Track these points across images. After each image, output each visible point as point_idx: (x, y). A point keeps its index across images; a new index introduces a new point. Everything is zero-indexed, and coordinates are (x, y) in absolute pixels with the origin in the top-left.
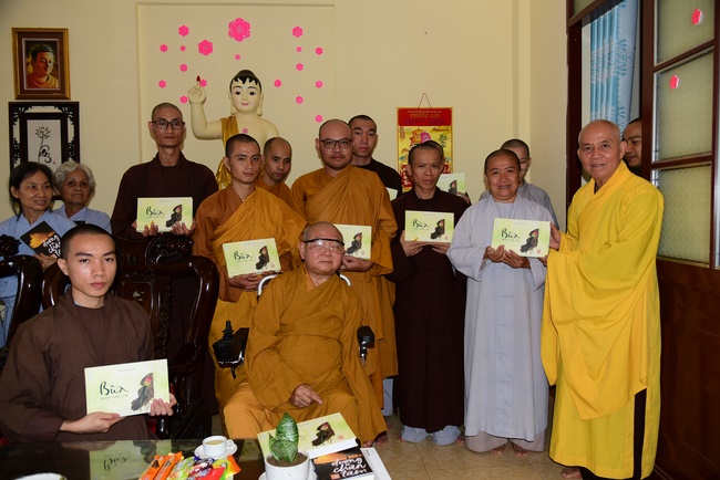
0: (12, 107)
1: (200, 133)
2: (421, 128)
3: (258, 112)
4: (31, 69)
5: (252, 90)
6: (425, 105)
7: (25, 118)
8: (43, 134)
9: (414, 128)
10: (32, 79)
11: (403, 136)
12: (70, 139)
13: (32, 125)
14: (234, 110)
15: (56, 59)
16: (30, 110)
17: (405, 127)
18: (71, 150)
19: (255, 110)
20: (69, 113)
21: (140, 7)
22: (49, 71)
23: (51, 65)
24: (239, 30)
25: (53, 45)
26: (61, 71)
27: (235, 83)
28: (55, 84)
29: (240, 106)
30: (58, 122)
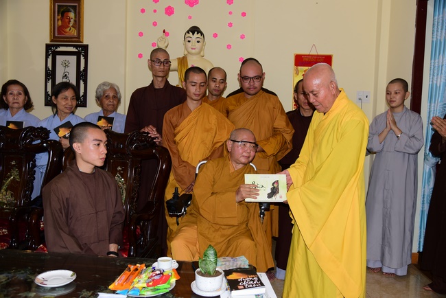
0: (48, 47)
3: (202, 54)
4: (60, 23)
5: (198, 40)
6: (314, 53)
7: (55, 54)
8: (66, 65)
9: (305, 68)
10: (61, 29)
11: (297, 73)
12: (82, 68)
13: (59, 58)
14: (186, 53)
15: (75, 17)
16: (59, 49)
17: (299, 67)
18: (82, 75)
19: (199, 53)
20: (82, 51)
22: (71, 25)
23: (72, 21)
25: (74, 7)
26: (78, 25)
27: (188, 35)
28: (74, 32)
29: (190, 50)
30: (75, 57)
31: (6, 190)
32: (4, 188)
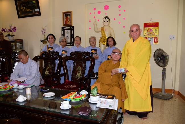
0: (62, 28)
1: (96, 31)
2: (150, 28)
4: (65, 20)
5: (107, 21)
6: (151, 22)
7: (64, 30)
8: (67, 33)
9: (148, 28)
10: (66, 22)
11: (145, 30)
12: (72, 34)
13: (66, 31)
14: (104, 26)
15: (70, 17)
16: (65, 28)
17: (146, 28)
18: (72, 36)
19: (108, 25)
20: (72, 28)
21: (86, 5)
22: (69, 20)
23: (69, 19)
24: (106, 8)
25: (70, 15)
26: (71, 20)
27: (104, 19)
28: (69, 22)
29: (105, 24)
30: (70, 30)
31: (47, 71)
32: (47, 70)
